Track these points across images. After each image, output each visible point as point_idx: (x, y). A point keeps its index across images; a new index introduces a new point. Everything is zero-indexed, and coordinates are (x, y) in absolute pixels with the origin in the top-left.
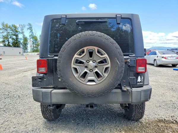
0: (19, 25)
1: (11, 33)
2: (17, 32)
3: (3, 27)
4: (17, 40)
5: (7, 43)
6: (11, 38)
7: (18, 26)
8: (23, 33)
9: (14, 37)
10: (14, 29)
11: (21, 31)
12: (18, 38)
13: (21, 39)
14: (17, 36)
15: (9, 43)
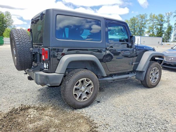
0: (166, 14)
1: (157, 23)
2: (162, 21)
3: (151, 18)
4: (161, 29)
5: (151, 33)
6: (156, 28)
7: (164, 15)
8: (168, 21)
9: (159, 27)
10: (160, 18)
11: (166, 20)
12: (162, 28)
13: (165, 28)
14: (161, 25)
15: (153, 33)
